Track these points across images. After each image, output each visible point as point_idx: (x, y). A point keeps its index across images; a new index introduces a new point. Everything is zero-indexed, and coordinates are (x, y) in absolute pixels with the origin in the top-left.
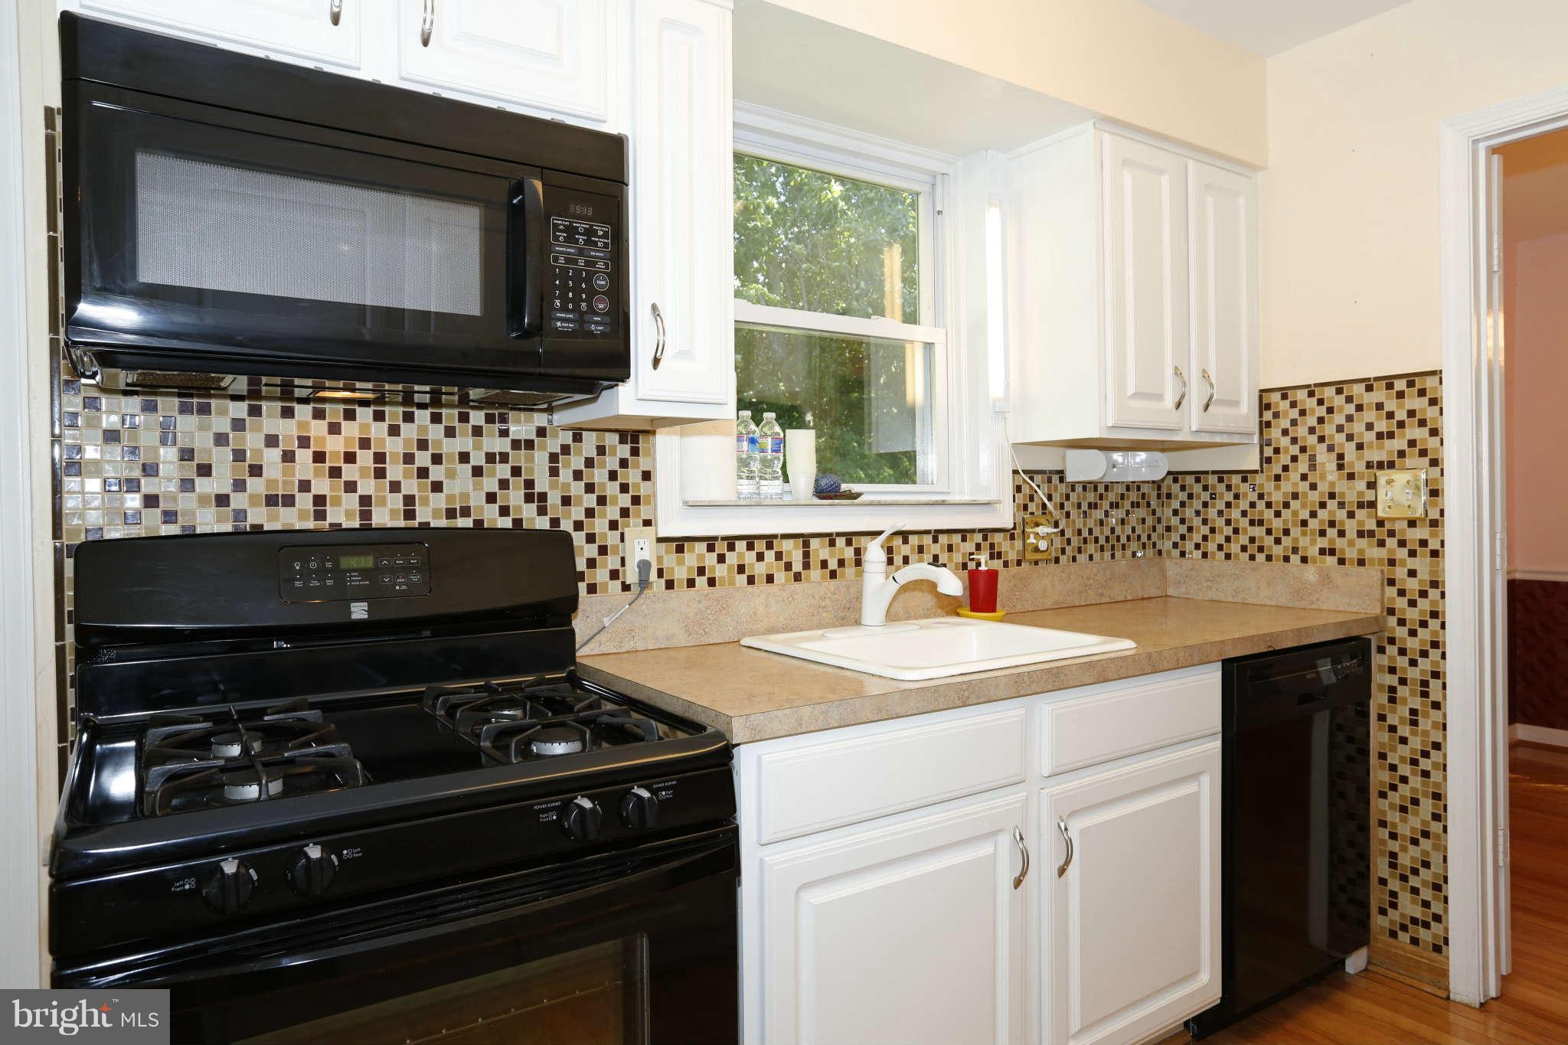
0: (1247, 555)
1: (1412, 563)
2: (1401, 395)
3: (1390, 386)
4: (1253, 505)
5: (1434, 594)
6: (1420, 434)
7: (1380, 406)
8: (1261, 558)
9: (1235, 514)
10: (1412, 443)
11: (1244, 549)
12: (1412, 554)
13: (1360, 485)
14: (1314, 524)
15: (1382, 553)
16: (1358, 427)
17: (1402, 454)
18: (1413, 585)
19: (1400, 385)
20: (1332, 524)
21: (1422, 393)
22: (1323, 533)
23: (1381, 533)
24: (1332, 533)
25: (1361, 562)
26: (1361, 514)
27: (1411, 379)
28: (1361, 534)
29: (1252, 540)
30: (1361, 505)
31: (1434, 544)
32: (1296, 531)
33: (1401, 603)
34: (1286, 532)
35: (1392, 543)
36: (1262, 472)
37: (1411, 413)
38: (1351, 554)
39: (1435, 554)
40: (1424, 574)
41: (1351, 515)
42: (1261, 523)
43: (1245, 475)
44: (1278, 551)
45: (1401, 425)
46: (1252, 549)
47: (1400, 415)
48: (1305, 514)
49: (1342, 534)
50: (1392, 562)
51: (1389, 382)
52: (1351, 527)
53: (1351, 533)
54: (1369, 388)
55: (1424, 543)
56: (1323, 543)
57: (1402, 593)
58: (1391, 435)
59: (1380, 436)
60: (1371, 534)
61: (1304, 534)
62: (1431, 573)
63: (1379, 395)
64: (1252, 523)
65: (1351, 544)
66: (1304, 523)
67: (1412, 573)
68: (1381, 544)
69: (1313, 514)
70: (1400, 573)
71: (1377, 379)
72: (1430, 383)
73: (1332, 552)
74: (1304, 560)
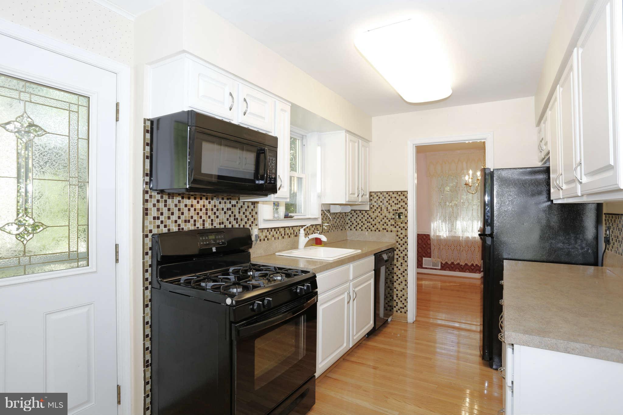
0: (366, 230)
1: (402, 231)
2: (399, 195)
3: (397, 193)
4: (368, 218)
5: (406, 238)
6: (403, 204)
7: (395, 197)
8: (369, 230)
9: (364, 220)
10: (402, 206)
11: (366, 228)
12: (402, 229)
13: (391, 214)
14: (381, 223)
15: (396, 229)
16: (391, 202)
17: (400, 208)
18: (402, 236)
19: (399, 193)
20: (385, 223)
21: (404, 195)
22: (383, 225)
23: (395, 225)
24: (385, 225)
25: (391, 231)
26: (391, 221)
27: (402, 192)
28: (391, 225)
29: (368, 226)
30: (391, 219)
31: (406, 227)
32: (377, 224)
33: (399, 240)
34: (375, 225)
35: (397, 227)
36: (370, 211)
37: (402, 200)
38: (389, 230)
39: (406, 229)
40: (404, 234)
41: (389, 221)
42: (370, 222)
43: (366, 211)
44: (373, 229)
45: (400, 202)
46: (368, 228)
47: (400, 200)
48: (379, 221)
49: (387, 225)
50: (397, 231)
51: (397, 192)
52: (389, 224)
53: (389, 225)
54: (393, 193)
55: (404, 227)
56: (383, 227)
57: (399, 238)
58: (398, 204)
59: (395, 204)
60: (393, 225)
61: (379, 225)
62: (405, 233)
63: (395, 195)
64: (368, 222)
65: (389, 227)
66: (379, 223)
67: (402, 234)
68: (395, 227)
69: (381, 221)
70: (399, 234)
71: (395, 192)
72: (405, 193)
73: (385, 229)
74: (379, 231)
